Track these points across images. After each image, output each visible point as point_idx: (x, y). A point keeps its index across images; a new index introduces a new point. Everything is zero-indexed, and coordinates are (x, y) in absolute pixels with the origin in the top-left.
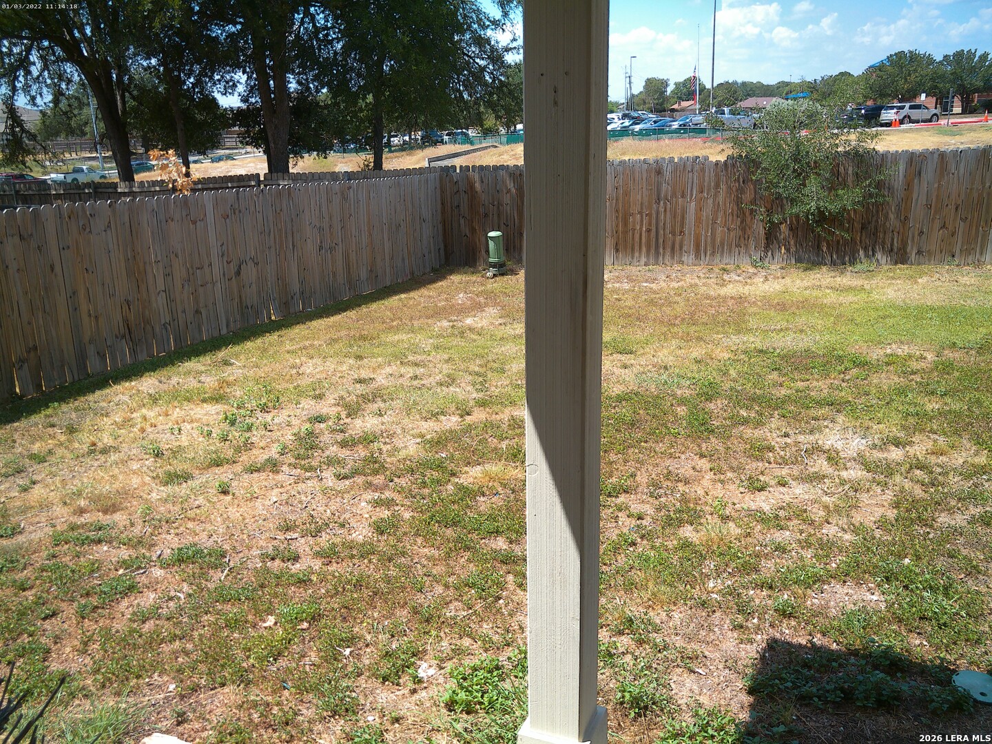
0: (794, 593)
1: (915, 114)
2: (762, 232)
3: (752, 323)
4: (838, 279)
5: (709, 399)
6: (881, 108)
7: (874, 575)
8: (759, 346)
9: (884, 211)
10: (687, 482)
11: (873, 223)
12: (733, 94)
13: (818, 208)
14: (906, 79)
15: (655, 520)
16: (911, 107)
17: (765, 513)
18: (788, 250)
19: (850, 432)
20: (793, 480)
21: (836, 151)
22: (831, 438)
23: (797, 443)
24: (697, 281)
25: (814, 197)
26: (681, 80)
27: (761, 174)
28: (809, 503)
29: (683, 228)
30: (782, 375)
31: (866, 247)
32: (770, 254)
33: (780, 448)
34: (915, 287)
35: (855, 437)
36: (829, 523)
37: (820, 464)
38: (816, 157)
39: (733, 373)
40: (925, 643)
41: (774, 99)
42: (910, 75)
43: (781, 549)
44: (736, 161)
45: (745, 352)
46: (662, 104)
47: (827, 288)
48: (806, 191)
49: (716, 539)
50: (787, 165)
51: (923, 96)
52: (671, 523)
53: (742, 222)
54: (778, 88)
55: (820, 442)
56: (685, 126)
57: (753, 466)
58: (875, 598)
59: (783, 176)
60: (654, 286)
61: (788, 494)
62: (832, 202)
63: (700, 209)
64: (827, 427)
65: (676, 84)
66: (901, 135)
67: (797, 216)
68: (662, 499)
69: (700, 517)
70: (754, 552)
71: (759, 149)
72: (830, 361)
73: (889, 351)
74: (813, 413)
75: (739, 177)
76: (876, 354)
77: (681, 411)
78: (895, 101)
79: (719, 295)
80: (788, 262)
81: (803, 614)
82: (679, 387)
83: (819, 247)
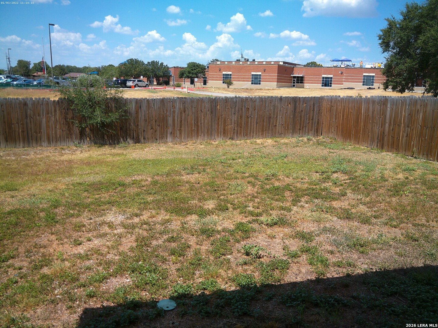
0: (94, 286)
1: (140, 84)
2: (78, 131)
3: (75, 172)
4: (113, 151)
5: (56, 207)
6: (126, 80)
7: (127, 271)
8: (78, 181)
9: (129, 122)
10: (45, 247)
11: (125, 127)
12: (63, 71)
13: (101, 121)
14: (135, 70)
15: (28, 268)
16: (138, 81)
17: (81, 255)
18: (90, 139)
19: (118, 213)
20: (94, 238)
21: (107, 97)
22: (110, 217)
23: (95, 222)
24: (50, 154)
25: (99, 117)
26: (37, 62)
27: (74, 106)
28: (101, 246)
29: (40, 130)
30: (89, 193)
31: (123, 137)
32: (82, 141)
33: (88, 225)
34: (144, 152)
35: (120, 215)
36: (109, 253)
37: (106, 229)
38: (98, 99)
39: (67, 195)
40: (148, 294)
41: (82, 74)
42: (136, 68)
43: (89, 268)
44: (63, 100)
45: (72, 185)
46: (28, 72)
47: (108, 154)
48: (96, 114)
49: (59, 270)
50: (86, 102)
51: (142, 77)
52: (37, 268)
53: (68, 127)
54: (84, 69)
55: (105, 220)
56: (40, 83)
57: (75, 235)
58: (128, 280)
59: (85, 107)
60: (28, 157)
61: (92, 244)
62: (107, 118)
63: (48, 122)
64: (108, 213)
65: (34, 64)
66: (135, 92)
67: (93, 124)
68: (32, 258)
69: (51, 262)
70: (77, 272)
71: (73, 95)
72: (109, 185)
73: (133, 179)
74: (102, 207)
75: (65, 108)
76: (128, 180)
77: (42, 215)
78: (132, 78)
79: (60, 160)
80: (91, 144)
81: (99, 294)
82: (41, 203)
83: (103, 137)
